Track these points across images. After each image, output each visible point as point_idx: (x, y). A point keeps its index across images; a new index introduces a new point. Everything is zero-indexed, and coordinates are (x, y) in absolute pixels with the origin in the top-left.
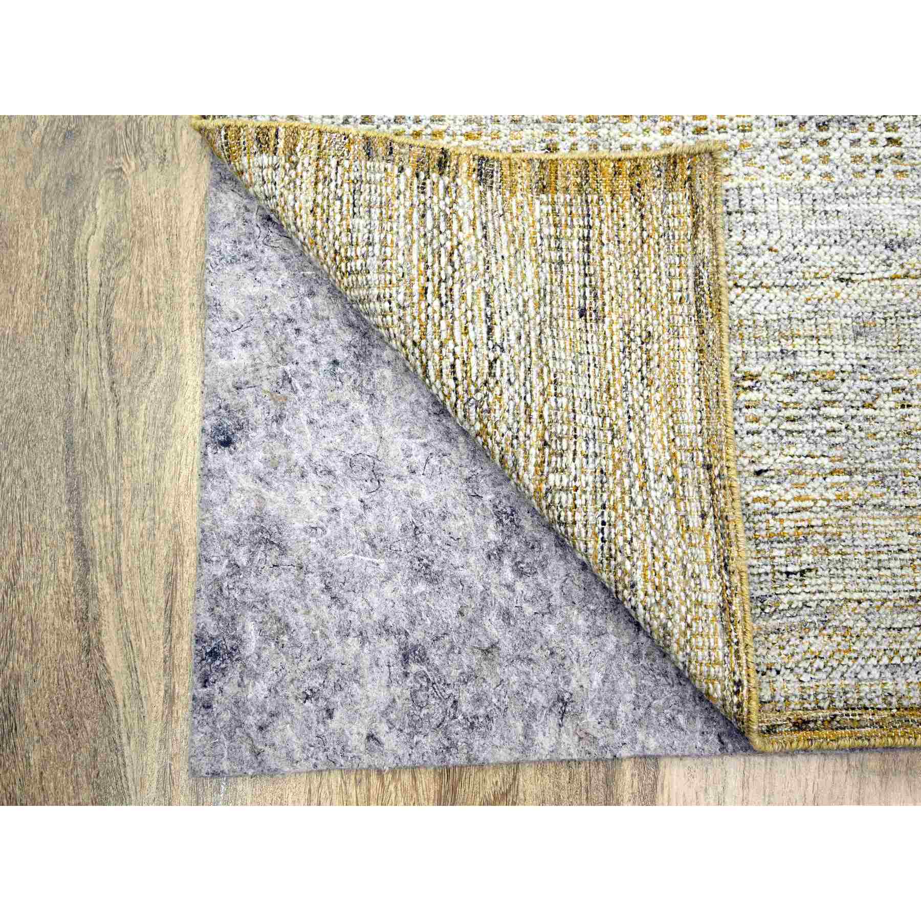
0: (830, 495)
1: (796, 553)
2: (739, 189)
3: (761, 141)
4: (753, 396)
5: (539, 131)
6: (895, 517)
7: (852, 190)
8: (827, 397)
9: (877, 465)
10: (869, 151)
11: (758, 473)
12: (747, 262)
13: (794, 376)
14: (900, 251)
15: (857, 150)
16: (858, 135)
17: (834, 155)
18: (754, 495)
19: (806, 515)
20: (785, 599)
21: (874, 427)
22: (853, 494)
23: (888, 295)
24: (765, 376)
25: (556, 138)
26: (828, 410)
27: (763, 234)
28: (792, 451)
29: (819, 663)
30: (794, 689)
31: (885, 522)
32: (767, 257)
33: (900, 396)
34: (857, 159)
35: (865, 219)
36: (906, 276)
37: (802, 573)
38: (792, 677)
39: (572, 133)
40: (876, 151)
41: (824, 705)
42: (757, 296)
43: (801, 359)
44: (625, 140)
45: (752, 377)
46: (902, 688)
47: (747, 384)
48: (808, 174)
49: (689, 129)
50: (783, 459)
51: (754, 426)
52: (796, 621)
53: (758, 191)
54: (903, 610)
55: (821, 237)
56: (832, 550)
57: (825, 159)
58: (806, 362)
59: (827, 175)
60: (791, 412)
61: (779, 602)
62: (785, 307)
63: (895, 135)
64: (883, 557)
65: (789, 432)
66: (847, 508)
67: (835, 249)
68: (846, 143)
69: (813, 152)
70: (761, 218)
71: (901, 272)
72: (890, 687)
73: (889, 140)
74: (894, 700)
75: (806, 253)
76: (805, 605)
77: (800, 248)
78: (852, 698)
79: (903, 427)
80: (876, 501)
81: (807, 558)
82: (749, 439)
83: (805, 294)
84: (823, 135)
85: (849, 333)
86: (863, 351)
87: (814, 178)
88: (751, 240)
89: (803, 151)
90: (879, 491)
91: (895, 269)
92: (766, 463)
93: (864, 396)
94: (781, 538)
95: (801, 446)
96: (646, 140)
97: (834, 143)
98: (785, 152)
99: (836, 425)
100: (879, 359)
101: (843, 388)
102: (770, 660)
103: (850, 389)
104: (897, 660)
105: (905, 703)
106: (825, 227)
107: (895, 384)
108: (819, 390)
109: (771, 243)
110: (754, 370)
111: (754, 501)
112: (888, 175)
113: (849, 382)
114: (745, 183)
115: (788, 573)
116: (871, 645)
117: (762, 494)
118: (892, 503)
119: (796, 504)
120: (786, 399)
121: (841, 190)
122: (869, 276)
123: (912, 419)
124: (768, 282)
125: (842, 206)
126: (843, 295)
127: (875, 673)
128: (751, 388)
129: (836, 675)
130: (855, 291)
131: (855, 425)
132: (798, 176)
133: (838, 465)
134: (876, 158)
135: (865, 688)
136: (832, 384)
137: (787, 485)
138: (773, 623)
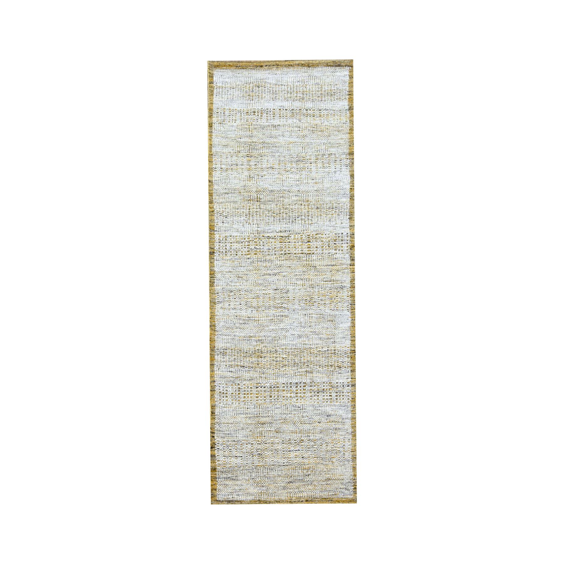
0: (314, 462)
1: (308, 472)
2: (302, 405)
3: (307, 396)
4: (303, 444)
5: (269, 393)
6: (324, 466)
7: (322, 405)
8: (314, 444)
9: (322, 456)
10: (326, 397)
11: (303, 457)
12: (303, 419)
13: (309, 440)
14: (329, 417)
15: (324, 397)
16: (324, 394)
17: (320, 398)
18: (302, 461)
19: (310, 465)
20: (306, 479)
21: (321, 449)
22: (317, 462)
23: (326, 426)
24: (305, 440)
25: (272, 395)
26: (314, 446)
27: (306, 414)
28: (308, 454)
29: (310, 490)
30: (306, 495)
31: (322, 466)
32: (307, 418)
33: (326, 444)
34: (323, 399)
35: (324, 411)
36: (330, 422)
37: (308, 475)
38: (306, 493)
39: (274, 394)
40: (327, 398)
41: (311, 497)
42: (304, 425)
43: (311, 437)
44: (284, 395)
45: (303, 440)
46: (322, 495)
47: (302, 441)
48: (315, 402)
49: (295, 393)
50: (307, 455)
51: (302, 449)
52: (307, 483)
53: (306, 405)
54: (324, 481)
55: (316, 414)
56: (313, 471)
57: (318, 399)
58: (311, 438)
59: (318, 402)
60: (308, 447)
61: (305, 480)
62: (309, 428)
63: (331, 394)
64: (321, 473)
65: (308, 450)
66: (316, 464)
67: (318, 416)
68: (322, 396)
69: (316, 398)
70: (306, 410)
71: (329, 421)
72: (320, 495)
73: (330, 395)
74: (321, 497)
75: (313, 417)
76: (308, 480)
77: (312, 416)
78: (315, 496)
79: (326, 449)
80: (321, 463)
81: (309, 473)
82: (301, 451)
83: (312, 425)
84: (318, 394)
85: (319, 432)
86: (321, 436)
87: (316, 403)
88: (304, 415)
89: (314, 398)
90: (322, 461)
91: (328, 421)
92: (304, 455)
93: (321, 444)
94: (305, 469)
95: (310, 453)
96: (287, 395)
97: (320, 396)
98: (311, 398)
99: (315, 449)
100: (323, 437)
101: (317, 443)
102: (302, 490)
103: (318, 443)
104: (322, 490)
105: (322, 497)
106: (317, 412)
107: (326, 442)
108: (313, 443)
109: (307, 415)
110: (303, 439)
111: (302, 462)
112: (329, 403)
113: (318, 441)
114: (304, 404)
115: (306, 475)
116: (318, 487)
117: (303, 461)
118: (324, 463)
119: (308, 463)
120: (308, 444)
121: (320, 405)
122: (323, 422)
123: (328, 448)
124: (306, 423)
125: (320, 408)
126: (319, 425)
127: (318, 492)
128: (302, 442)
129: (313, 492)
130: (321, 425)
131: (319, 449)
132: (313, 402)
133: (316, 456)
134: (327, 399)
135: (317, 495)
136: (315, 442)
137: (307, 460)
138: (303, 483)
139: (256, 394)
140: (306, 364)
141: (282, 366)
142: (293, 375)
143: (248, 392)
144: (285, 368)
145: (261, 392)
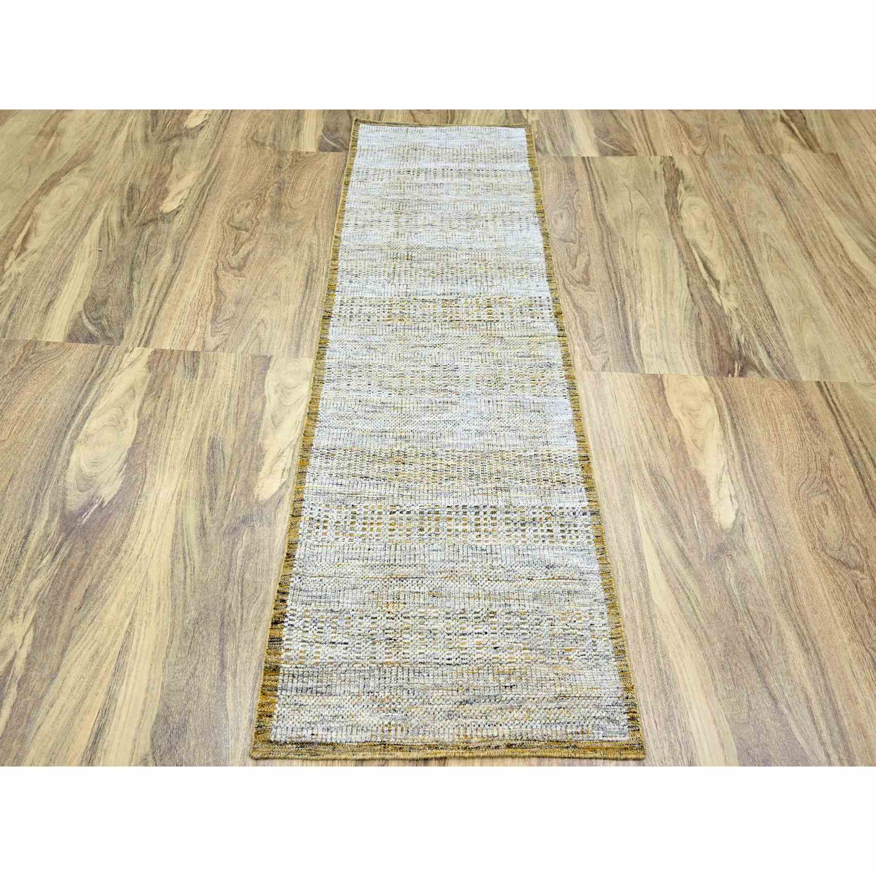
0: (523, 657)
1: (509, 679)
2: (491, 545)
3: (500, 529)
4: (494, 620)
5: (417, 523)
6: (549, 667)
7: (533, 547)
8: (522, 621)
9: (541, 647)
10: (540, 534)
11: (495, 648)
12: (493, 571)
13: (509, 613)
14: (551, 569)
15: (536, 533)
16: (536, 528)
17: (527, 535)
18: (493, 656)
19: (513, 664)
20: (504, 697)
21: (540, 633)
22: (532, 658)
23: (546, 585)
24: (498, 612)
25: (423, 526)
26: (522, 626)
27: (500, 562)
28: (508, 640)
29: (517, 722)
30: (506, 731)
31: (544, 669)
32: (501, 570)
33: (550, 622)
34: (536, 536)
35: (538, 557)
36: (553, 578)
37: (511, 687)
38: (506, 727)
39: (429, 524)
40: (543, 534)
41: (519, 738)
42: (497, 584)
43: (512, 607)
44: (449, 527)
45: (494, 613)
46: (549, 733)
47: (491, 615)
48: (517, 542)
49: (473, 524)
50: (504, 643)
51: (494, 631)
52: (508, 705)
53: (498, 547)
54: (551, 702)
55: (521, 564)
56: (523, 678)
57: (524, 536)
58: (514, 608)
59: (525, 542)
60: (508, 626)
61: (502, 697)
62: (507, 588)
63: (550, 528)
64: (543, 682)
65: (507, 634)
66: (529, 663)
67: (527, 568)
68: (532, 531)
69: (519, 533)
70: (499, 556)
71: (551, 577)
72: (545, 732)
73: (548, 530)
74: (546, 738)
75: (516, 569)
76: (512, 699)
77: (513, 567)
78: (530, 736)
79: (551, 633)
80: (540, 660)
81: (513, 681)
82: (492, 636)
83: (515, 584)
84: (523, 528)
85: (531, 598)
86: (536, 605)
87: (520, 543)
88: (495, 564)
89: (516, 533)
90: (542, 657)
91: (549, 576)
92: (498, 644)
93: (536, 621)
94: (503, 673)
95: (512, 639)
96: (457, 527)
97: (527, 531)
98: (509, 533)
99: (525, 631)
100: (542, 608)
101: (529, 618)
102: (497, 720)
103: (531, 618)
104: (548, 721)
105: (550, 738)
106: (523, 560)
107: (549, 617)
108: (519, 618)
109: (503, 565)
110: (495, 610)
111: (493, 658)
112: (547, 542)
113: (531, 616)
114: (493, 544)
115: (506, 687)
116: (538, 715)
117: (496, 656)
118: (547, 662)
119: (508, 660)
120: (506, 621)
121: (529, 547)
122: (539, 578)
123: (555, 630)
124: (501, 579)
125: (529, 552)
126: (529, 584)
127: (539, 726)
128: (493, 617)
129: (524, 726)
130: (533, 583)
131: (533, 632)
132: (513, 542)
133: (526, 646)
134: (543, 536)
135: (535, 732)
136: (524, 617)
137: (506, 653)
138: (498, 706)
139: (391, 524)
140: (495, 477)
141: (446, 478)
142: (468, 494)
143: (372, 521)
144: (451, 482)
145: (400, 521)
